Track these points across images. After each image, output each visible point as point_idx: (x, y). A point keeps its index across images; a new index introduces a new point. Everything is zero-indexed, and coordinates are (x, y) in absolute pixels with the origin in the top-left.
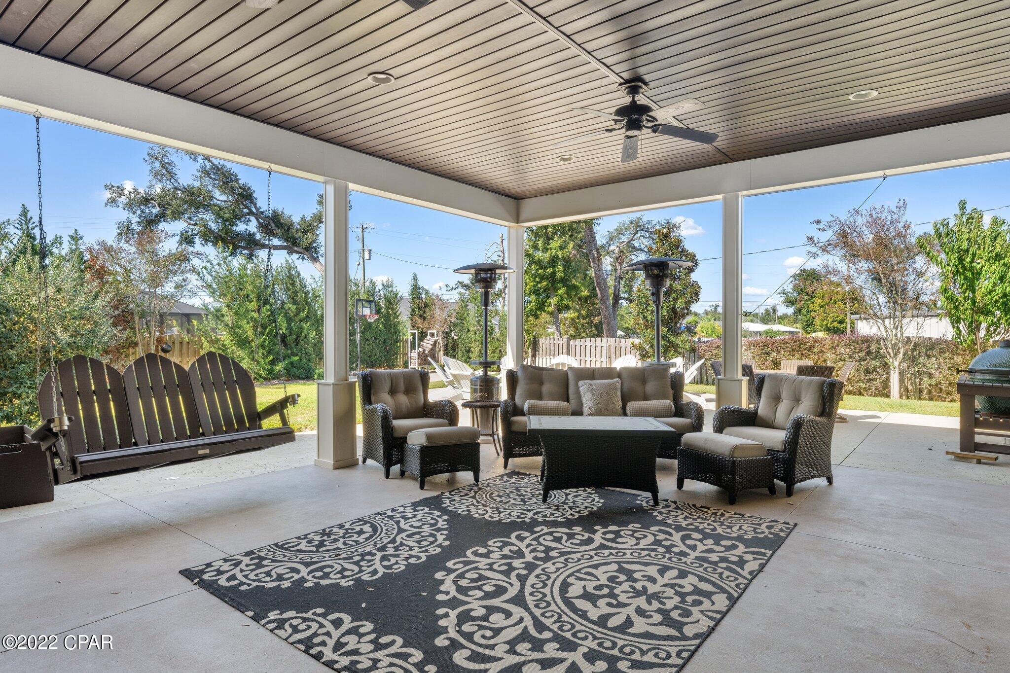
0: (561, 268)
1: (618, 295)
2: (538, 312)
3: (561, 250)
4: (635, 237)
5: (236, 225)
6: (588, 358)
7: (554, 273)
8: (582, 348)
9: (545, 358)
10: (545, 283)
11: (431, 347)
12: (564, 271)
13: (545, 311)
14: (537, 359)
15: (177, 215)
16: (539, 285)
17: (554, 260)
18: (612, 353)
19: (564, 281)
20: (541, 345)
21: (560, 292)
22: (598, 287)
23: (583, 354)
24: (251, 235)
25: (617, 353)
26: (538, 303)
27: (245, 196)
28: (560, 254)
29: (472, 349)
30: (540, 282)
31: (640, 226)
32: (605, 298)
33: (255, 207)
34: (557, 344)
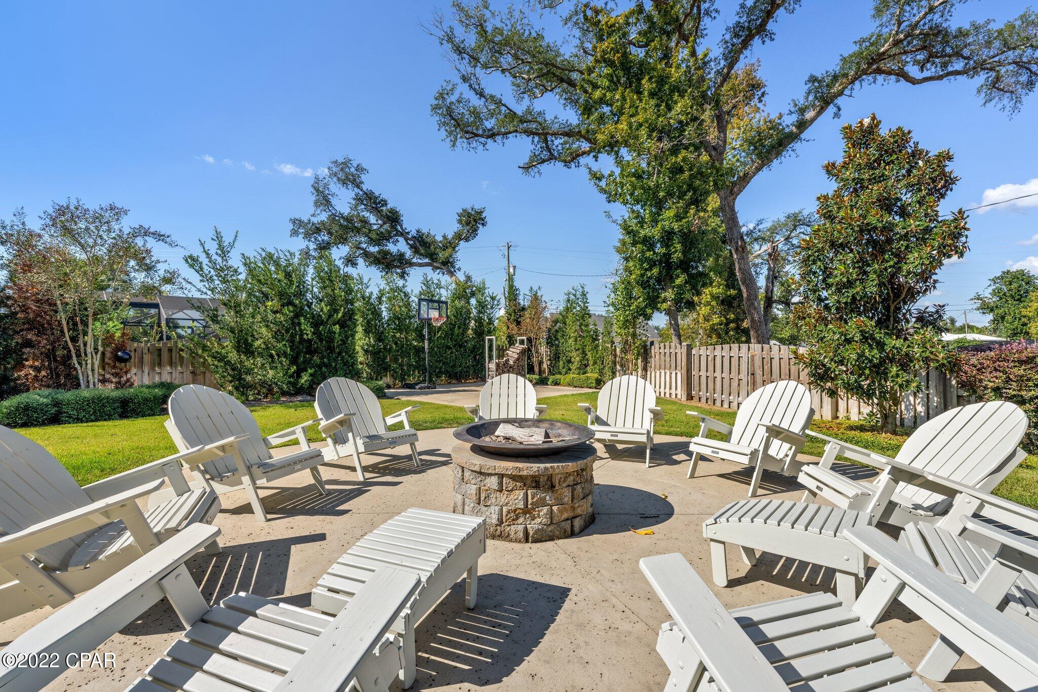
0: (679, 247)
1: (772, 297)
2: (649, 311)
3: (677, 221)
4: (793, 234)
5: (387, 246)
6: (718, 374)
7: (667, 256)
8: (710, 359)
9: (658, 373)
10: (655, 271)
11: (516, 356)
12: (684, 253)
13: (658, 309)
14: (649, 373)
15: (343, 240)
16: (649, 274)
17: (668, 237)
18: (756, 367)
19: (684, 265)
20: (653, 355)
21: (678, 281)
22: (743, 284)
23: (711, 368)
24: (401, 255)
25: (766, 367)
26: (649, 298)
27: (393, 218)
28: (676, 226)
29: (573, 360)
30: (650, 269)
31: (800, 220)
32: (752, 297)
33: (402, 228)
34: (673, 353)
